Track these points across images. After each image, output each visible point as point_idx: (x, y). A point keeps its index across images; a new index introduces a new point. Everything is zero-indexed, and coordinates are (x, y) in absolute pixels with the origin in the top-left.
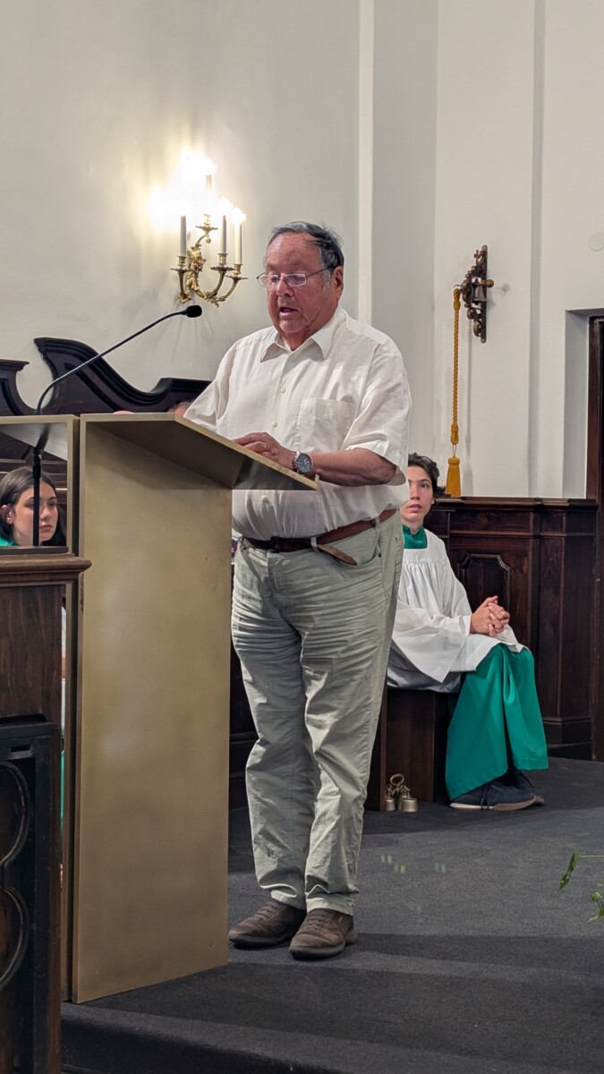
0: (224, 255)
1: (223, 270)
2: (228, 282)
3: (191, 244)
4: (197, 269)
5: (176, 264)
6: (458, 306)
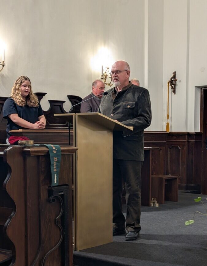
3: (104, 72)
4: (106, 78)
6: (169, 86)
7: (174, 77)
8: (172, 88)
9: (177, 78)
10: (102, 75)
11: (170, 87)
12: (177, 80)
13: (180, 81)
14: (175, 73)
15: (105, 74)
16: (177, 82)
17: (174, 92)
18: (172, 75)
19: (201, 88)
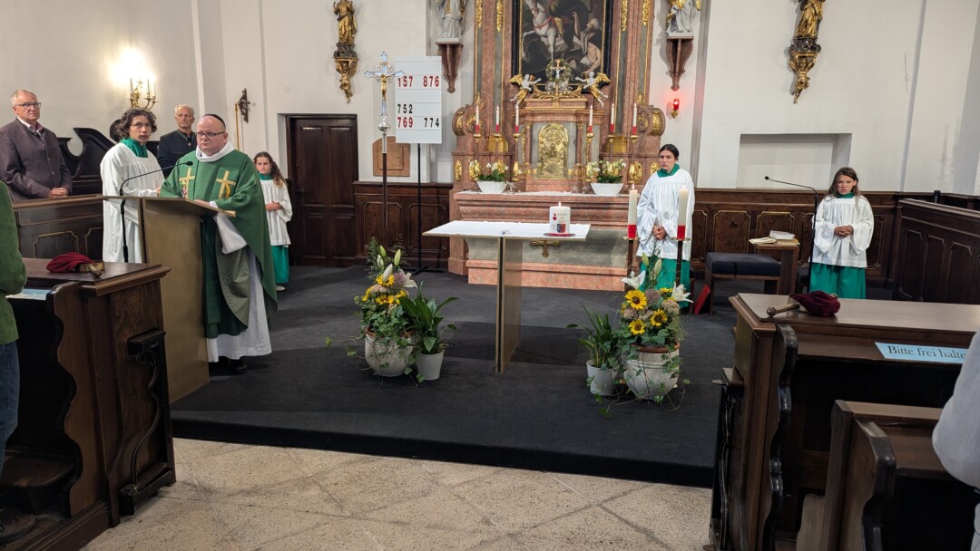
0: (149, 93)
1: (149, 100)
2: (151, 103)
3: (134, 88)
4: (138, 98)
5: (129, 96)
6: (236, 109)
7: (245, 97)
8: (243, 114)
9: (249, 99)
10: (132, 95)
11: (239, 112)
12: (249, 103)
13: (254, 104)
14: (245, 92)
15: (136, 92)
16: (250, 106)
17: (246, 119)
18: (241, 95)
19: (286, 115)
